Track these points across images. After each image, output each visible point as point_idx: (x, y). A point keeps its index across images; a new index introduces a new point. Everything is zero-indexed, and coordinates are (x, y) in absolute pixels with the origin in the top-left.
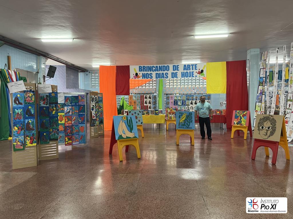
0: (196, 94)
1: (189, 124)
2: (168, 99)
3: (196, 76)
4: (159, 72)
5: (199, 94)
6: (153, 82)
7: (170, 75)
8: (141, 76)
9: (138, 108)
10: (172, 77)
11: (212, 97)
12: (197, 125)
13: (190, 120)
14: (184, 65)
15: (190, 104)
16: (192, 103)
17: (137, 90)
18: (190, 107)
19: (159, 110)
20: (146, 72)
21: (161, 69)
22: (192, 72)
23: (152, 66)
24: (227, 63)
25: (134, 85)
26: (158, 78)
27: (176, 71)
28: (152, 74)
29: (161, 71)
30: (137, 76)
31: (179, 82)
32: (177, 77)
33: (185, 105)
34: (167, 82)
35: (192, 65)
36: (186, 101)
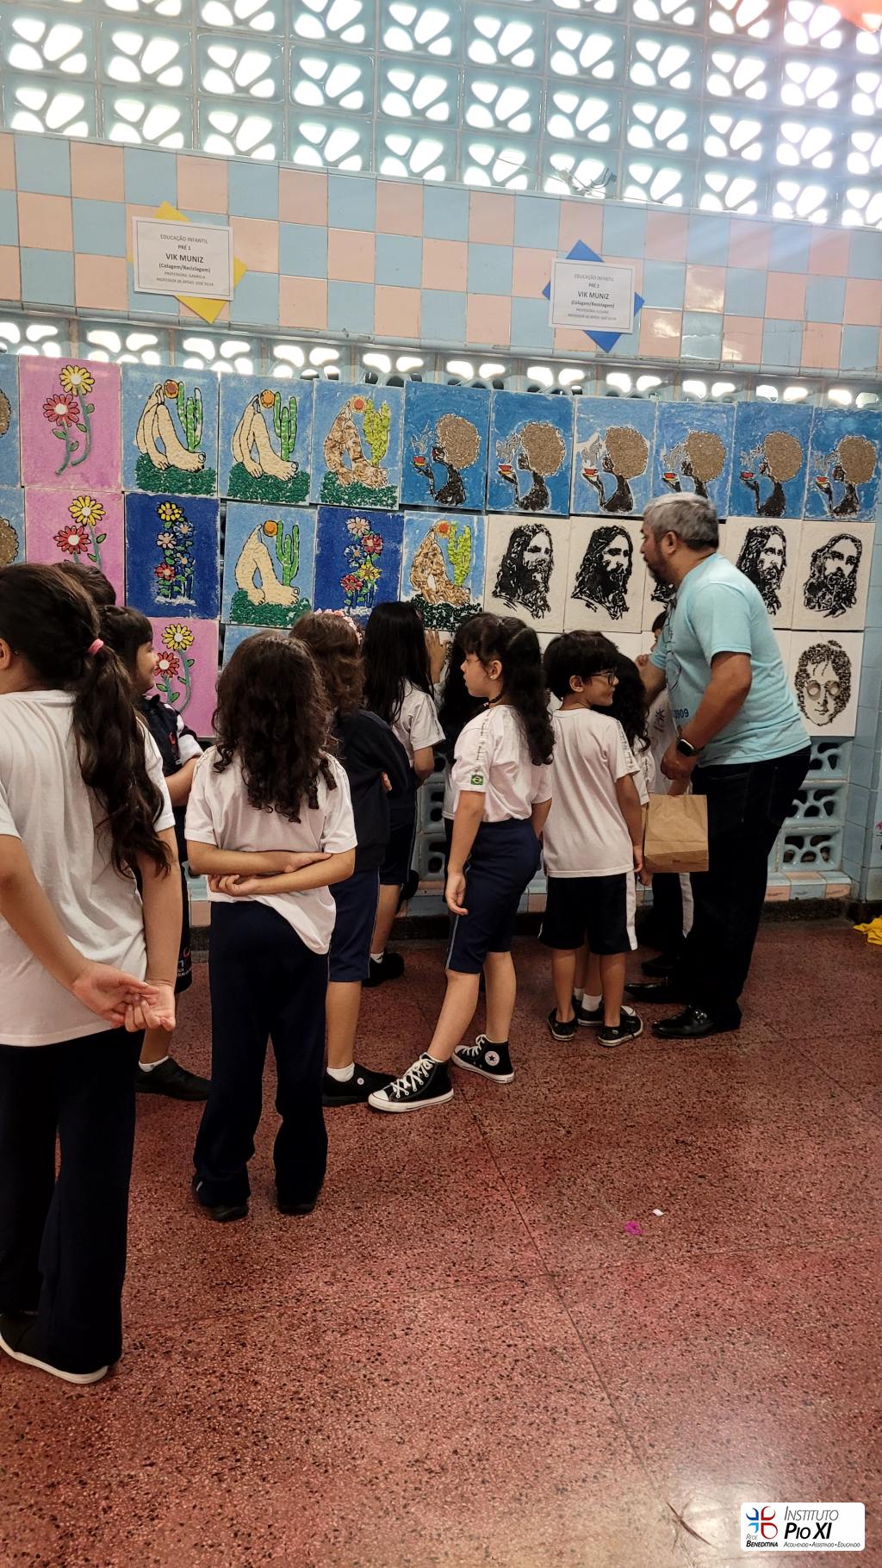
5: (679, 373)
16: (520, 580)
31: (243, 35)
36: (408, 515)
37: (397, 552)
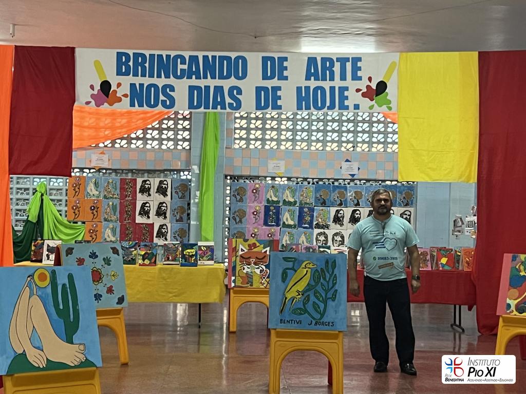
0: (358, 182)
1: (322, 306)
2: (241, 200)
3: (357, 107)
4: (202, 83)
5: (368, 181)
6: (176, 124)
7: (248, 99)
8: (126, 96)
9: (108, 232)
10: (258, 107)
11: (421, 195)
12: (358, 313)
13: (327, 292)
14: (309, 58)
15: (331, 223)
16: (338, 220)
17: (105, 157)
18: (330, 233)
19: (200, 244)
20: (147, 81)
21: (210, 68)
22: (339, 88)
23: (173, 54)
24: (484, 58)
25: (92, 132)
26: (198, 107)
27: (275, 82)
28: (172, 89)
29: (213, 77)
30: (108, 97)
31: (287, 130)
32: (280, 107)
33: (311, 227)
34: (237, 126)
35: (343, 61)
36: (315, 208)
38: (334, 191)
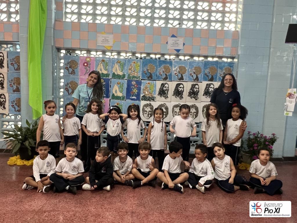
2: (73, 73)
5: (192, 56)
16: (163, 92)
18: (155, 104)
33: (138, 99)
36: (142, 81)
37: (140, 87)
38: (160, 65)
